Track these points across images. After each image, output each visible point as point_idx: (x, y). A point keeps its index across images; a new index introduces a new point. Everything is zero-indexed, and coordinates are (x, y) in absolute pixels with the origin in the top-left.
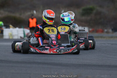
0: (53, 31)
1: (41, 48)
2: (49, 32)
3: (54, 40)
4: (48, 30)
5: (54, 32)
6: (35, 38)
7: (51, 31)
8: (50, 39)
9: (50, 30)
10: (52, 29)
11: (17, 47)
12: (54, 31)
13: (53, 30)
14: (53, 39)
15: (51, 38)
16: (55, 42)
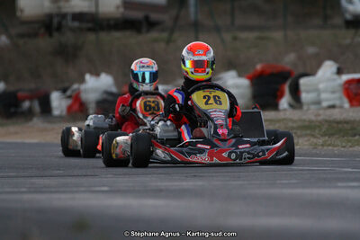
0: (217, 100)
1: (184, 150)
2: (206, 103)
3: (222, 126)
4: (204, 97)
5: (221, 104)
6: (169, 123)
7: (212, 101)
8: (210, 123)
9: (209, 98)
10: (214, 97)
11: (118, 151)
12: (220, 102)
13: (219, 97)
14: (220, 122)
15: (212, 120)
16: (226, 132)
